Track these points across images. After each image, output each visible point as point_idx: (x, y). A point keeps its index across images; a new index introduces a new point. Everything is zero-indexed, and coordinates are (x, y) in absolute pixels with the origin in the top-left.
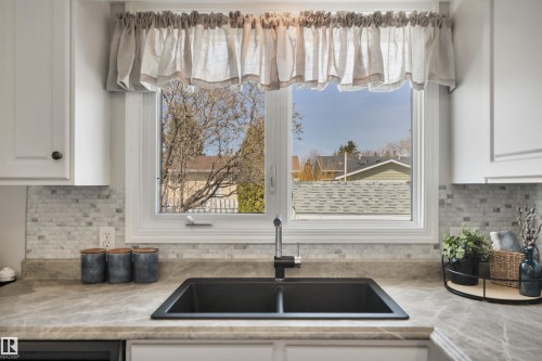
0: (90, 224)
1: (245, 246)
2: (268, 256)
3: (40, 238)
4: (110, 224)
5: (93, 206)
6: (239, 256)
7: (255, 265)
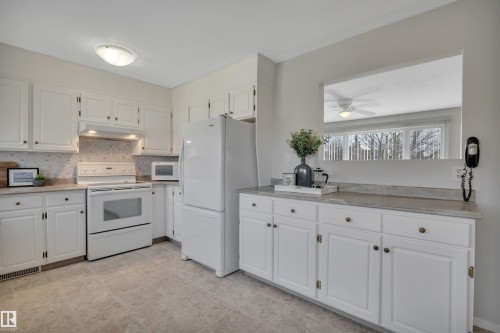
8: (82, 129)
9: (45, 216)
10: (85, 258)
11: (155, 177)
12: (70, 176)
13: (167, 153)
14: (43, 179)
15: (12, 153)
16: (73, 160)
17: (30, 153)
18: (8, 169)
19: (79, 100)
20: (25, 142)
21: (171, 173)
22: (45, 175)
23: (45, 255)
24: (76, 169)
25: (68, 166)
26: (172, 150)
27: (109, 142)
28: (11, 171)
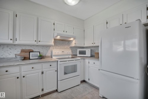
8: (55, 36)
9: (43, 73)
10: (57, 90)
11: (78, 55)
12: (50, 55)
13: (82, 46)
14: (41, 56)
15: (31, 46)
16: (51, 48)
17: (37, 46)
18: (30, 52)
19: (54, 24)
20: (35, 41)
21: (85, 54)
22: (42, 55)
23: (43, 90)
24: (52, 52)
25: (49, 51)
26: (84, 44)
27: (62, 42)
28: (31, 53)
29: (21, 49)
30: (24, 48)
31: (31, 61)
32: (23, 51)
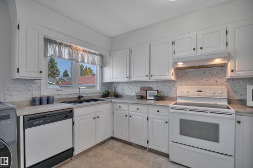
0: (29, 91)
1: (70, 94)
2: (77, 96)
3: (10, 95)
4: (36, 91)
5: (31, 86)
6: (69, 96)
7: (73, 98)
9: (149, 119)
16: (178, 84)
19: (174, 43)
20: (147, 76)
25: (174, 89)
28: (148, 92)
29: (141, 86)
30: (143, 85)
31: (148, 102)
32: (142, 89)
